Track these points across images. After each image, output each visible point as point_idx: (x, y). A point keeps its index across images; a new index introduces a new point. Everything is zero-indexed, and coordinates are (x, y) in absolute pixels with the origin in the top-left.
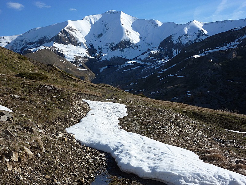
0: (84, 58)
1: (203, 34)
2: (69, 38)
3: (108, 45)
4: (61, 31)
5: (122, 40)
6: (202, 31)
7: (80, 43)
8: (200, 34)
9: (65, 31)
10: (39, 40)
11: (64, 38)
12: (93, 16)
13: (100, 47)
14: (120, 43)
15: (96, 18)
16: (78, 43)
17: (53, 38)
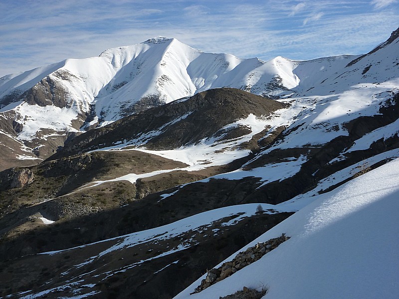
0: (59, 133)
1: (277, 86)
2: (52, 93)
3: (120, 106)
4: (42, 82)
5: (145, 95)
6: (278, 80)
7: (71, 102)
8: (273, 85)
9: (49, 80)
10: (5, 97)
11: (44, 93)
12: (121, 48)
13: (105, 110)
14: (138, 103)
15: (126, 53)
16: (67, 103)
17: (25, 93)
